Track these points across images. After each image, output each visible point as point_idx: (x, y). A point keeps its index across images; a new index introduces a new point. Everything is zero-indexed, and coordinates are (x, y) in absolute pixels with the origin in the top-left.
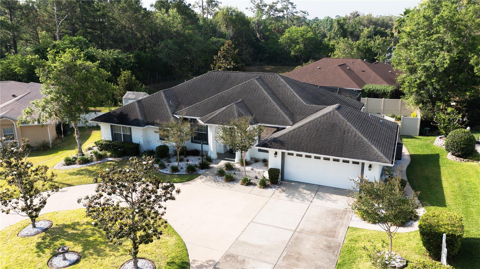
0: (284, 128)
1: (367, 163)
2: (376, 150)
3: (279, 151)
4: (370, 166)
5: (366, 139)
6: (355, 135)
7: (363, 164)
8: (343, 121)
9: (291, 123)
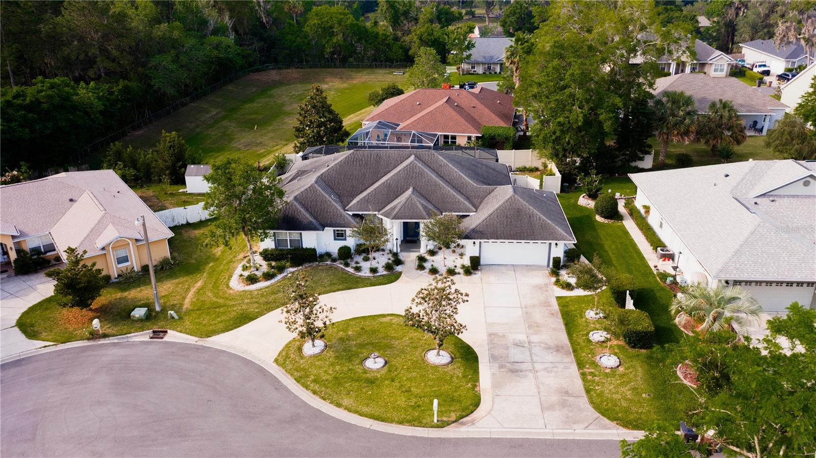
0: (469, 215)
1: (553, 242)
2: (560, 230)
3: (477, 241)
4: (556, 244)
5: (549, 222)
6: (540, 219)
7: (550, 244)
8: (525, 205)
9: (474, 210)
